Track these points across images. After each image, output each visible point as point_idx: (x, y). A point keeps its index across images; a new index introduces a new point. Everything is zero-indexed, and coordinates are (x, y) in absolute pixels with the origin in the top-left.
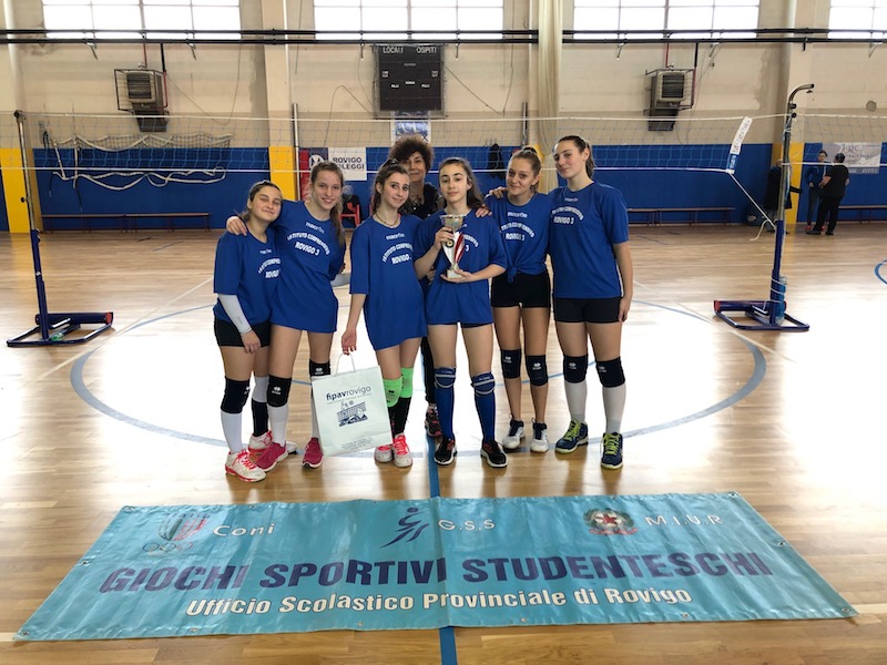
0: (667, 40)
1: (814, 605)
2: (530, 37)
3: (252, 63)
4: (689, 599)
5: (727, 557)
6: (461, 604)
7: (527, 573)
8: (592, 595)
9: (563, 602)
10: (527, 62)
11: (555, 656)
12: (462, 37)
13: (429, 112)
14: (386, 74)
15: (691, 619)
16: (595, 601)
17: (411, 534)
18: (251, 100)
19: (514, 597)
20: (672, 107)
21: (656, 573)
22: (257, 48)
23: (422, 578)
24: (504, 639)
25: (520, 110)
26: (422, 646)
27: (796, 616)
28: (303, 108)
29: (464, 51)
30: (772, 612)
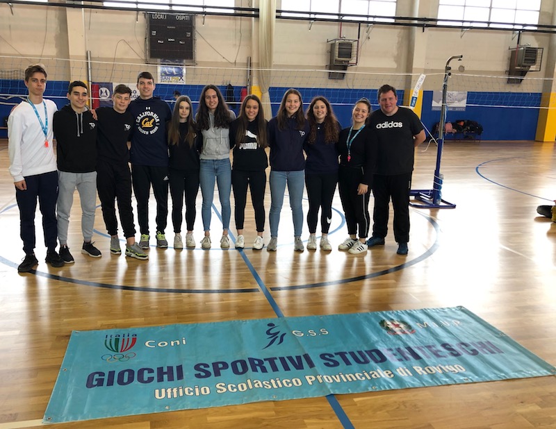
0: (340, 20)
1: (535, 370)
2: (253, 13)
3: (57, 20)
4: (464, 370)
5: (474, 344)
6: (331, 381)
7: (362, 360)
8: (407, 370)
9: (392, 376)
10: (251, 30)
11: (402, 407)
12: (207, 10)
13: (184, 61)
14: (154, 33)
15: (470, 381)
16: (411, 375)
17: (278, 340)
18: (56, 47)
19: (361, 375)
20: (344, 64)
21: (438, 356)
22: (60, 10)
23: (299, 366)
24: (368, 400)
25: (245, 62)
26: (320, 407)
27: (528, 376)
28: (95, 54)
29: (208, 19)
30: (513, 375)
